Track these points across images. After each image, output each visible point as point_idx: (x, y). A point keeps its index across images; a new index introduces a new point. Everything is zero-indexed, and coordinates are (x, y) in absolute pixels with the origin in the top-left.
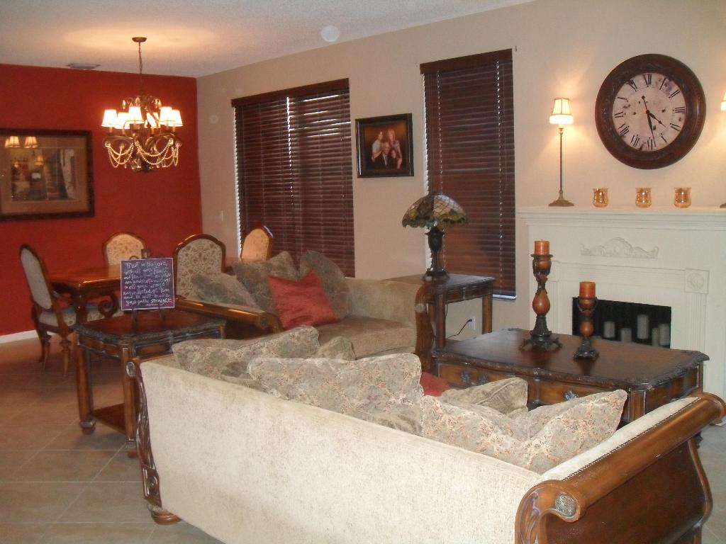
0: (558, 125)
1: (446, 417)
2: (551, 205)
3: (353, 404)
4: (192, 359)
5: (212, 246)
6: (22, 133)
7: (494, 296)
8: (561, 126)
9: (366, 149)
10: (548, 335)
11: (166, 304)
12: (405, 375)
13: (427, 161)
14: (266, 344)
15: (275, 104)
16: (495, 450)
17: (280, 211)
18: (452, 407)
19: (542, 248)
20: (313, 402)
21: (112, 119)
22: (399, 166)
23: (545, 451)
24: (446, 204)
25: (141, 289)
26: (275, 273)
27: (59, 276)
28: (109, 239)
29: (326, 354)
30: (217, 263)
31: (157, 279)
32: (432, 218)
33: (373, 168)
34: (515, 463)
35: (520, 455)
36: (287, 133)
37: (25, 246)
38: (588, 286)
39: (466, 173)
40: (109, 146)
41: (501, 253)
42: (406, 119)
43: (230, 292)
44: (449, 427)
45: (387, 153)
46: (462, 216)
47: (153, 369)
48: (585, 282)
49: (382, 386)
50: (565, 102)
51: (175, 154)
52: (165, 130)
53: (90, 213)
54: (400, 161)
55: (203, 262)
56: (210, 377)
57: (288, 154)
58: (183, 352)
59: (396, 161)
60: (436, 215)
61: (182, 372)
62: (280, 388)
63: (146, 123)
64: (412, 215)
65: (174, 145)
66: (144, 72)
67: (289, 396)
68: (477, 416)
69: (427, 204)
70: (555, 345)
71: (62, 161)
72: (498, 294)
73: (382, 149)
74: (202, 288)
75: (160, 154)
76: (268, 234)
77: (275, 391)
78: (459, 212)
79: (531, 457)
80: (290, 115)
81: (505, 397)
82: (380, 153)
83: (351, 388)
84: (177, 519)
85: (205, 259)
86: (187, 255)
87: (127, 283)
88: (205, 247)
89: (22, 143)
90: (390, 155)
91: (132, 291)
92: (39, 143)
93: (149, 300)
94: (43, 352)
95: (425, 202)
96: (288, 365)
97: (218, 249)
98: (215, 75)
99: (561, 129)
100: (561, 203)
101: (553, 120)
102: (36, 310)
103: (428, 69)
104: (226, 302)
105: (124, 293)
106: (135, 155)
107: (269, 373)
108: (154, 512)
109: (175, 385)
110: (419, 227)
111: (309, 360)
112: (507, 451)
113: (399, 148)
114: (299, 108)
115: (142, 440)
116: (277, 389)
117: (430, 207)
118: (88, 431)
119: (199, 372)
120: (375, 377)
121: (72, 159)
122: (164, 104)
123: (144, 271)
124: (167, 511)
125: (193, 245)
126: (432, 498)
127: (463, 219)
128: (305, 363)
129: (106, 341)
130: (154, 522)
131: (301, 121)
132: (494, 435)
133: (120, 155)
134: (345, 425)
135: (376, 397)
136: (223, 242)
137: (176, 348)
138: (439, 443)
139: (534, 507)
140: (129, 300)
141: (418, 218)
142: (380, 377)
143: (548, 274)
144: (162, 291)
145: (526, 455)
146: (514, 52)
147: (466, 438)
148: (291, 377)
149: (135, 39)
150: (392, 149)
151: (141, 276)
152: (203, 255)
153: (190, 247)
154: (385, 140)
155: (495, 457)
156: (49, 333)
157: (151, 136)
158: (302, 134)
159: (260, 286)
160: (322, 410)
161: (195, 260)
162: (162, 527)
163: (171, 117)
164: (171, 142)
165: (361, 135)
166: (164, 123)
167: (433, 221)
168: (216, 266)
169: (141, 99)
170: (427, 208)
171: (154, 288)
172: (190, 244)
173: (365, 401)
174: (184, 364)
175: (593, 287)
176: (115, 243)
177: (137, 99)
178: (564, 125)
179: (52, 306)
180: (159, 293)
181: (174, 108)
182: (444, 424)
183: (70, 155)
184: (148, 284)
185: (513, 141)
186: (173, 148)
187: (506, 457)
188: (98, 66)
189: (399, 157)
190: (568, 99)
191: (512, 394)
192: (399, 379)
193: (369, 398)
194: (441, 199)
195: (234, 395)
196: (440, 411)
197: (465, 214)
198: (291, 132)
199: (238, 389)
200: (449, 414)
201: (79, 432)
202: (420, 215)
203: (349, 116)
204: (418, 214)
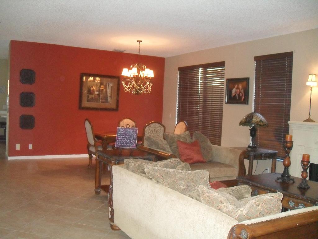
0: (310, 86)
1: (207, 194)
2: (304, 121)
3: (181, 188)
4: (131, 166)
5: (160, 127)
6: (95, 76)
7: (277, 159)
8: (311, 86)
9: (229, 92)
10: (289, 176)
11: (133, 146)
12: (202, 178)
13: (254, 98)
14: (160, 163)
15: (195, 70)
16: (224, 210)
17: (193, 115)
18: (210, 190)
19: (289, 138)
20: (166, 185)
21: (126, 72)
22: (242, 100)
23: (244, 213)
24: (259, 117)
25: (124, 139)
26: (181, 140)
27: (98, 133)
28: (121, 120)
29: (179, 169)
30: (162, 134)
31: (131, 136)
32: (251, 123)
33: (232, 100)
34: (231, 216)
35: (234, 213)
36: (199, 83)
37: (87, 119)
38: (306, 156)
39: (272, 105)
40: (123, 83)
41: (282, 141)
42: (247, 80)
43: (160, 145)
44: (207, 198)
45: (238, 94)
46: (265, 123)
47: (116, 168)
48: (305, 154)
49: (193, 182)
50: (314, 76)
51: (150, 88)
52: (147, 78)
53: (116, 110)
54: (243, 98)
55: (156, 133)
56: (136, 173)
57: (198, 92)
58: (128, 163)
59: (241, 97)
60: (253, 122)
61: (126, 170)
62: (155, 178)
63: (140, 75)
64: (243, 121)
65: (149, 84)
66: (140, 54)
67: (158, 182)
68: (220, 195)
69: (250, 117)
70: (291, 182)
71: (107, 88)
72: (280, 159)
73: (236, 92)
74: (149, 142)
75: (143, 87)
76: (186, 124)
77: (154, 180)
78: (263, 121)
79: (238, 215)
80: (201, 75)
81: (240, 192)
82: (235, 94)
83: (181, 181)
84: (119, 229)
85: (157, 132)
86: (149, 129)
87: (119, 136)
88: (157, 127)
89: (94, 79)
90: (239, 95)
91: (120, 140)
92: (101, 80)
93: (127, 144)
94: (90, 162)
95: (249, 116)
96: (160, 170)
97: (162, 128)
98: (173, 57)
99: (311, 88)
100: (309, 120)
101: (308, 84)
102: (89, 145)
103: (258, 59)
104: (158, 149)
105: (117, 140)
106: (133, 87)
107: (152, 172)
108: (111, 225)
109: (122, 175)
110: (245, 126)
111: (168, 169)
112: (229, 211)
113: (243, 92)
114: (205, 73)
115: (110, 196)
116: (154, 179)
117: (251, 118)
118: (97, 193)
119: (133, 171)
120: (190, 178)
121: (112, 87)
122: (147, 68)
123: (126, 132)
124: (115, 225)
125: (152, 125)
126: (200, 227)
127: (265, 124)
128: (166, 170)
129: (107, 158)
130: (111, 229)
131: (205, 78)
132: (225, 204)
133: (128, 87)
134: (175, 195)
135: (190, 186)
136: (165, 126)
137: (125, 161)
138: (205, 205)
139: (234, 234)
140: (119, 143)
141: (245, 122)
142: (192, 178)
143: (291, 149)
144: (132, 141)
145: (236, 214)
146: (294, 53)
147: (213, 203)
148: (159, 174)
149: (138, 41)
150: (240, 92)
151: (125, 134)
152: (156, 130)
153: (151, 126)
154: (238, 88)
155: (224, 212)
156: (92, 155)
157: (141, 80)
158: (205, 83)
159: (174, 144)
160: (169, 189)
161: (152, 132)
162: (113, 231)
163: (149, 73)
164: (148, 83)
165: (228, 86)
166: (146, 75)
167: (252, 124)
168: (161, 135)
169: (138, 65)
170: (250, 118)
171: (129, 140)
172: (151, 125)
173: (185, 187)
174: (128, 168)
175: (308, 157)
176: (124, 122)
177: (136, 65)
178: (313, 86)
179: (94, 144)
180: (131, 142)
181: (151, 69)
182: (206, 197)
183: (110, 85)
184: (127, 138)
185: (291, 92)
186: (148, 86)
187: (228, 213)
188: (125, 51)
189: (243, 96)
190: (315, 75)
191: (243, 191)
192: (199, 180)
193: (187, 186)
194: (256, 115)
195: (140, 180)
196: (205, 191)
197: (267, 122)
198: (200, 83)
199: (143, 178)
200: (208, 193)
201: (94, 193)
202: (247, 121)
203: (224, 77)
204: (246, 120)
